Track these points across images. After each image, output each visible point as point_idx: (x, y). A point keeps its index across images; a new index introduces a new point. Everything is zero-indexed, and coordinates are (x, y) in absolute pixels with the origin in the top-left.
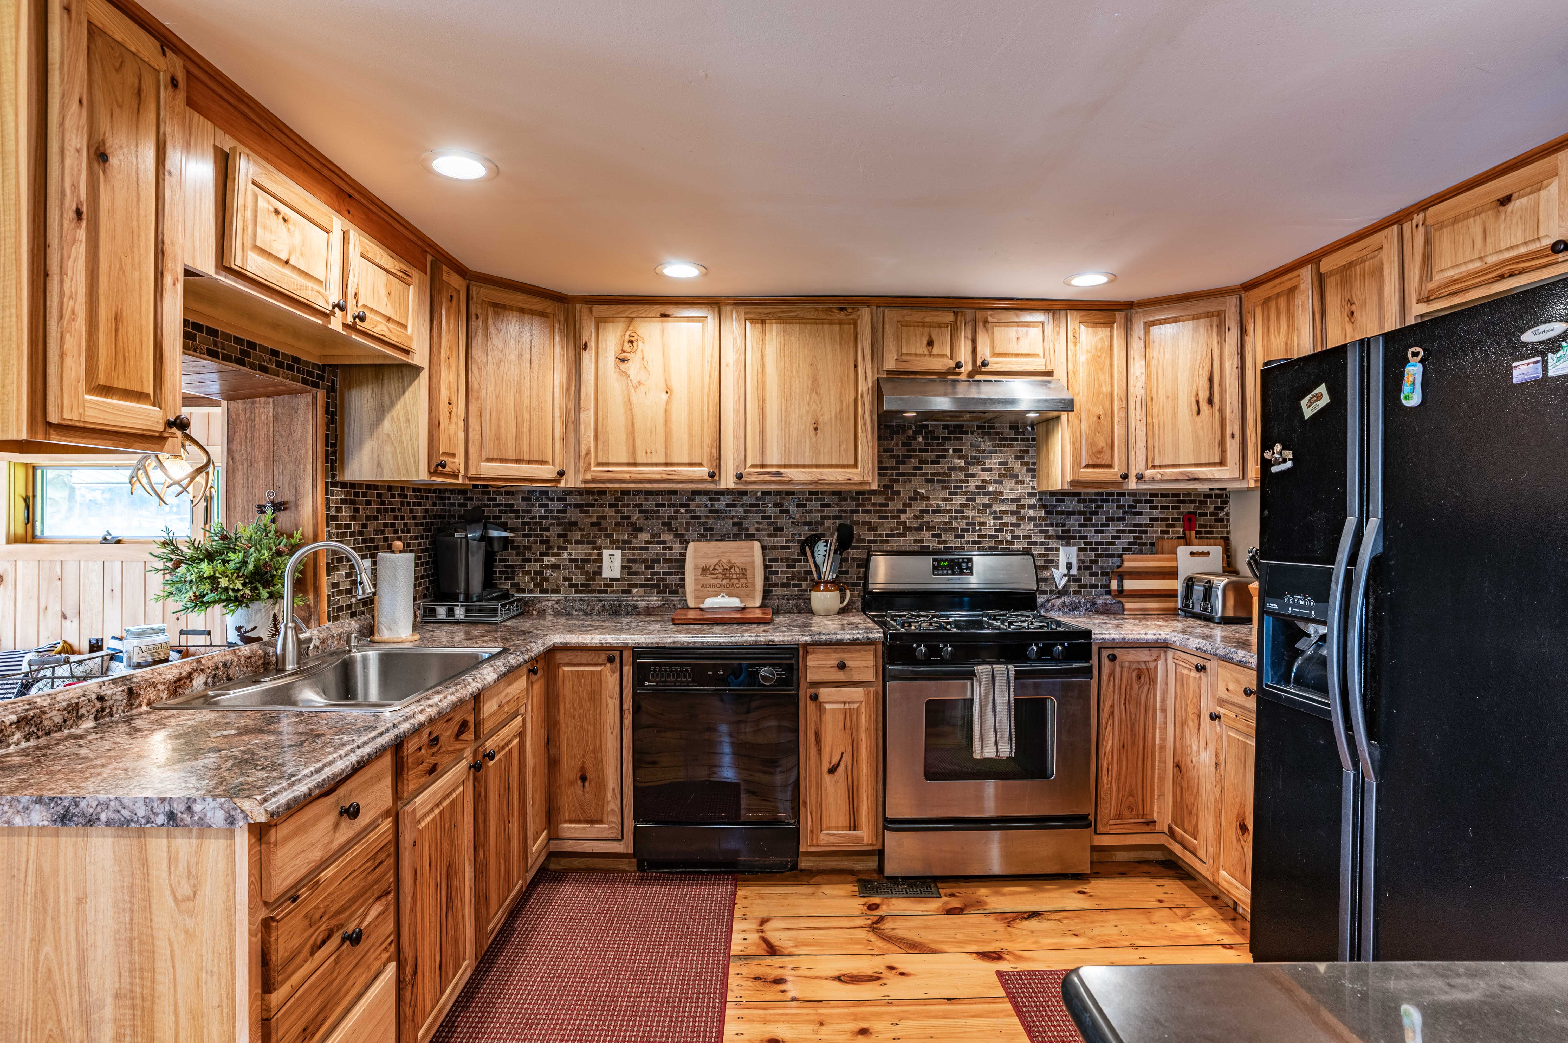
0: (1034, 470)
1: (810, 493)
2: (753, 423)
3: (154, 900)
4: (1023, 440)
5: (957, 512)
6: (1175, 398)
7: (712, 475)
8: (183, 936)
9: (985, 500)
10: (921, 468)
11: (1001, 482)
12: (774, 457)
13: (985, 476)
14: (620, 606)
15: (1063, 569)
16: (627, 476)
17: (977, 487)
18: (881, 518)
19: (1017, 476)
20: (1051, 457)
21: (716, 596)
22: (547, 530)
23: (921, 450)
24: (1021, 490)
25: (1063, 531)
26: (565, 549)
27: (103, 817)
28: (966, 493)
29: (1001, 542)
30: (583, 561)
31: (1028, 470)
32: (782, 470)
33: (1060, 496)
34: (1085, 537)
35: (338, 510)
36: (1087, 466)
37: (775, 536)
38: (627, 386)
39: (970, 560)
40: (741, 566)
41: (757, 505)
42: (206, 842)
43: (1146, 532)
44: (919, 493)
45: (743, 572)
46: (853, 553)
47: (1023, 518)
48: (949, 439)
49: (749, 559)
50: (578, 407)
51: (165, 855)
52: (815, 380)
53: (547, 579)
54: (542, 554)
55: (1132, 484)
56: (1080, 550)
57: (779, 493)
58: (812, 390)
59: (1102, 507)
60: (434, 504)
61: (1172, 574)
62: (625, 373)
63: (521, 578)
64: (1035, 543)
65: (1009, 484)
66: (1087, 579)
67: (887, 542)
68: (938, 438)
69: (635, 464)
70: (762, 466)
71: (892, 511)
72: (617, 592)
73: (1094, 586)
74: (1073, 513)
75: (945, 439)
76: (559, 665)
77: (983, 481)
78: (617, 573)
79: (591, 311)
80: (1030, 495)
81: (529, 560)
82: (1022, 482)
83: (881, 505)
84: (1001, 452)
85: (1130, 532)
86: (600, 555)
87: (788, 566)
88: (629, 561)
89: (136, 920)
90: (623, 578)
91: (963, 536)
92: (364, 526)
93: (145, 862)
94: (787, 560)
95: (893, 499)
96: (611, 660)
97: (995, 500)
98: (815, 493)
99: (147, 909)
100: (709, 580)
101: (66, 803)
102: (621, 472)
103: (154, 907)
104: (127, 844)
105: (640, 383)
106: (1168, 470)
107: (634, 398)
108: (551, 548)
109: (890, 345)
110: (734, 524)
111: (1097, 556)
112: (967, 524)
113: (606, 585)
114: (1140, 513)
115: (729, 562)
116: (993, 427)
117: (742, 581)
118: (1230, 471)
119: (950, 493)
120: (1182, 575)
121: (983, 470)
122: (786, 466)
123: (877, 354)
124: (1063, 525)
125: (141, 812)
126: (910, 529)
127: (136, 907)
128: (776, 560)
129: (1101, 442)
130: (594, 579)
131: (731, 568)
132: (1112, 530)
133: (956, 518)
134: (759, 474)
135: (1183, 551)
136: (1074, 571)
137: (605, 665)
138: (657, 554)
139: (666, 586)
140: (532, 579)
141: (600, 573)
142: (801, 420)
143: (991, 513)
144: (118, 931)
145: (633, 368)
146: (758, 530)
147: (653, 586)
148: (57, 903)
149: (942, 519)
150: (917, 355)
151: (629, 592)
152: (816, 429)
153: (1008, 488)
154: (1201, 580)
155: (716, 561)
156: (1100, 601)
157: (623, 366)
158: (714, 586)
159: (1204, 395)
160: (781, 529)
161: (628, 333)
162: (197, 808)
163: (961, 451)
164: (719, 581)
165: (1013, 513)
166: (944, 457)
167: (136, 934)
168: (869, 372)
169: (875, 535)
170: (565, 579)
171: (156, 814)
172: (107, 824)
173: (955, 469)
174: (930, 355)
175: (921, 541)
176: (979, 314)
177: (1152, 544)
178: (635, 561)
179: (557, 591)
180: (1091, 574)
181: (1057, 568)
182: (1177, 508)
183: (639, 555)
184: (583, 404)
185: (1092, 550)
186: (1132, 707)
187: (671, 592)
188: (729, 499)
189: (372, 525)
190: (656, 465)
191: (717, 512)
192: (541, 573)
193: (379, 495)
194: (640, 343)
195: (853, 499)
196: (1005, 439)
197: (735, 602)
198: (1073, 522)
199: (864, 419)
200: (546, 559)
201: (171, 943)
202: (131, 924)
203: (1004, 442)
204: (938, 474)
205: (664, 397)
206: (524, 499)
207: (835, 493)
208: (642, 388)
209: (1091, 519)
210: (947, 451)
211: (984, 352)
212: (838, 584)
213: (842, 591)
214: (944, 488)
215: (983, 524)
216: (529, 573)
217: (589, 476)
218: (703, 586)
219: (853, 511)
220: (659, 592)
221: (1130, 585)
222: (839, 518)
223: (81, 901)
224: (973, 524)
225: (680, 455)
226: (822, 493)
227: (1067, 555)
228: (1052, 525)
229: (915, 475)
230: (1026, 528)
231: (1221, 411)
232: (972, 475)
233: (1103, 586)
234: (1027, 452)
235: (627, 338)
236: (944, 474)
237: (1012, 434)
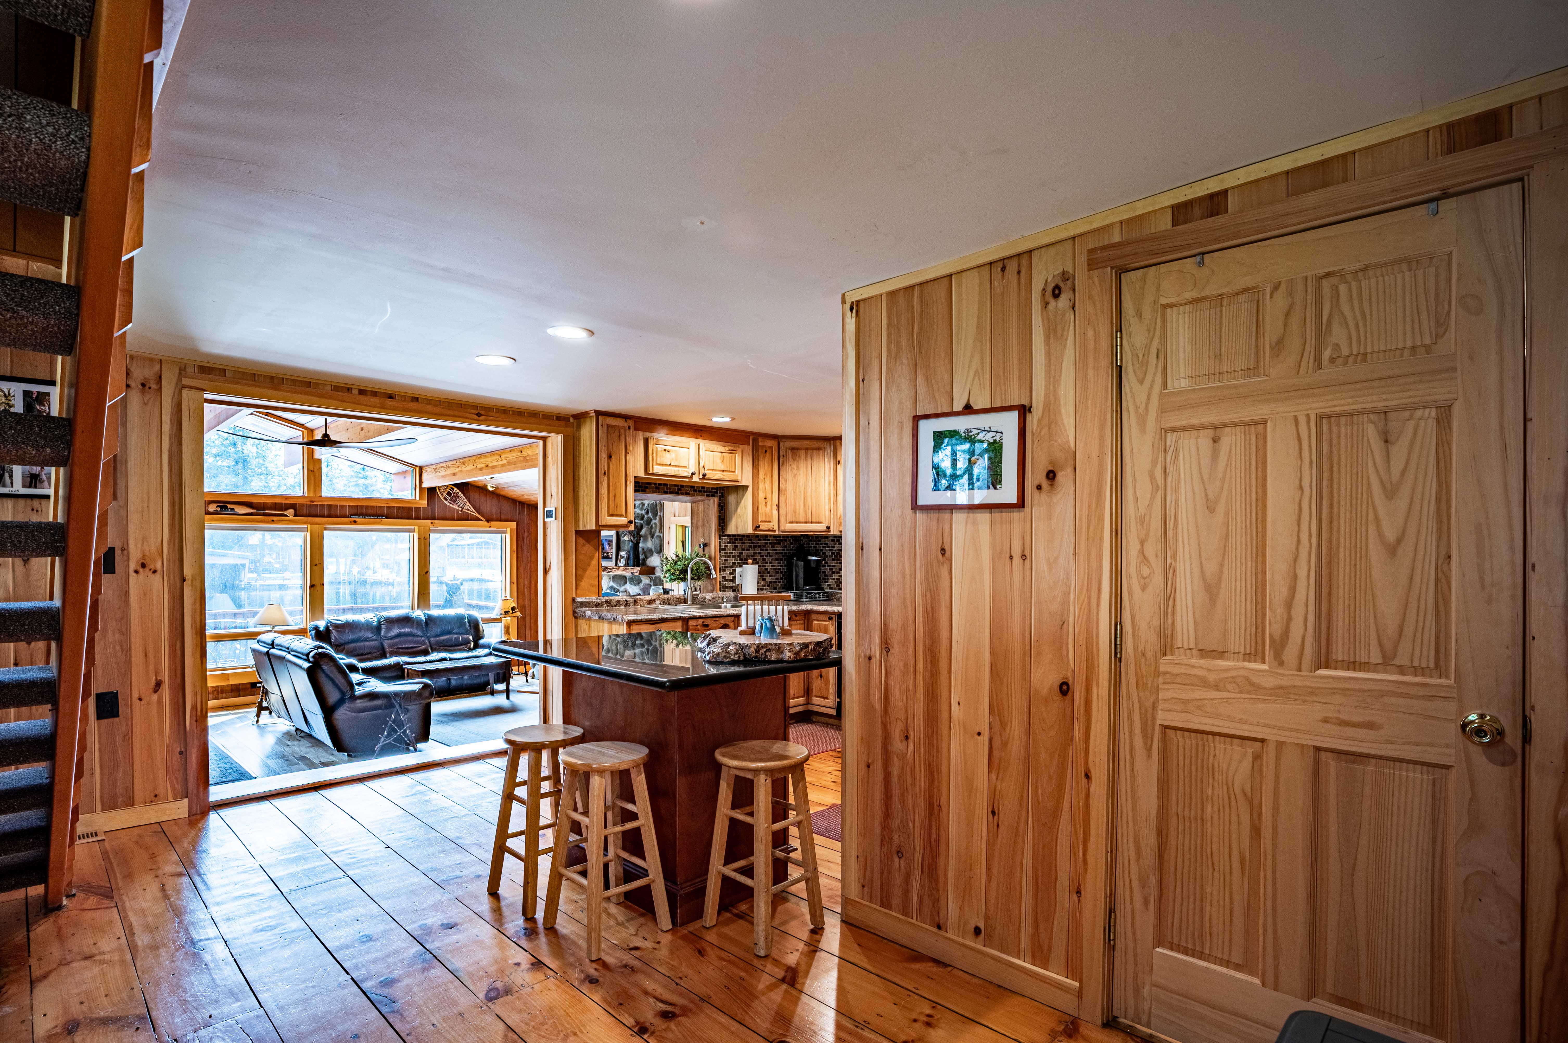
35: (726, 546)
60: (791, 544)
63: (831, 582)
76: (813, 620)
92: (741, 553)
96: (831, 619)
137: (829, 621)
140: (836, 582)
189: (745, 553)
193: (750, 540)
216: (833, 579)
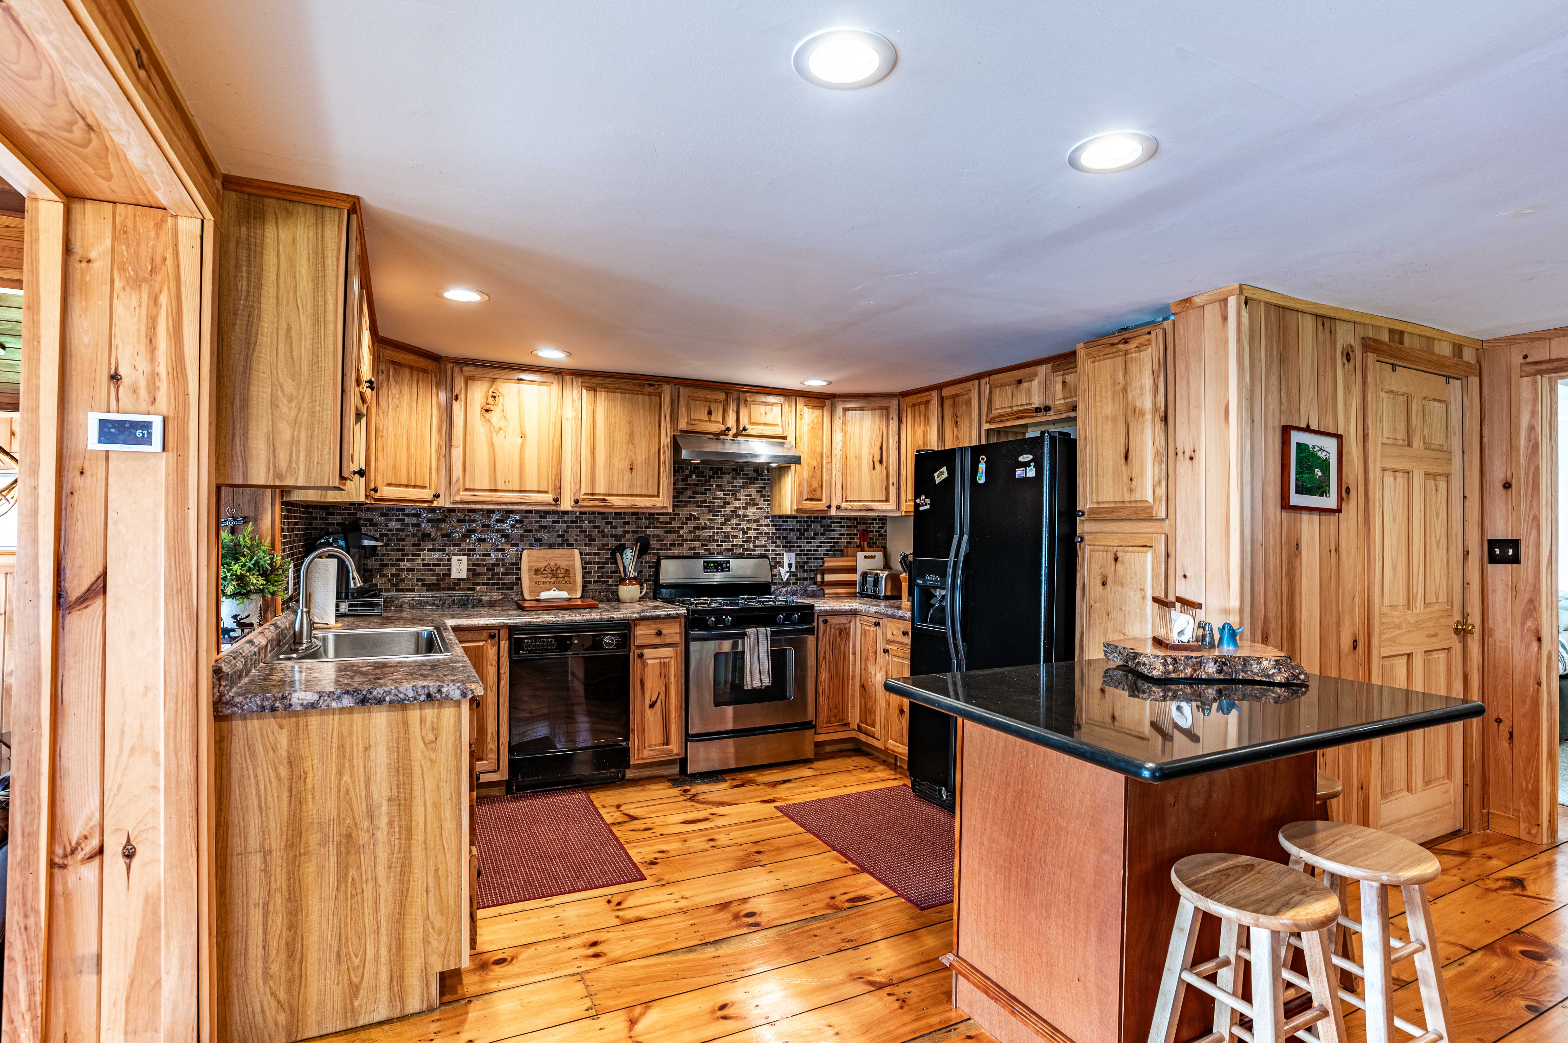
0: (768, 500)
1: (616, 514)
2: (586, 463)
3: (412, 745)
4: (761, 479)
5: (718, 528)
6: (860, 459)
7: (556, 500)
8: (429, 763)
9: (736, 520)
10: (694, 498)
11: (747, 508)
12: (601, 488)
13: (737, 504)
14: (467, 600)
15: (786, 568)
16: (489, 499)
17: (732, 511)
18: (666, 532)
19: (757, 504)
20: (783, 492)
21: (549, 590)
22: (403, 540)
23: (694, 485)
24: (760, 514)
25: (787, 542)
26: (419, 555)
27: (388, 699)
28: (724, 515)
29: (747, 550)
30: (434, 565)
31: (765, 500)
32: (606, 498)
33: (785, 518)
34: (800, 546)
36: (807, 500)
37: (590, 545)
38: (491, 431)
39: (728, 562)
40: (565, 568)
41: (576, 522)
42: (443, 710)
43: (837, 543)
44: (692, 515)
45: (567, 572)
46: (647, 558)
47: (761, 533)
48: (713, 477)
49: (571, 563)
50: (449, 445)
51: (418, 719)
52: (631, 435)
53: (402, 581)
54: (398, 560)
55: (833, 512)
56: (797, 555)
57: (593, 513)
58: (629, 441)
59: (811, 526)
61: (853, 570)
62: (489, 420)
63: (379, 580)
64: (768, 550)
65: (752, 509)
66: (801, 575)
67: (670, 549)
68: (706, 477)
69: (495, 491)
70: (592, 494)
71: (674, 528)
72: (463, 589)
73: (806, 579)
74: (793, 530)
75: (711, 477)
77: (736, 507)
78: (464, 575)
79: (462, 371)
80: (766, 517)
81: (387, 565)
82: (761, 508)
83: (666, 523)
84: (748, 487)
85: (828, 543)
86: (449, 560)
87: (599, 568)
88: (474, 565)
89: (401, 757)
90: (468, 579)
91: (721, 546)
93: (406, 724)
94: (598, 563)
95: (674, 519)
96: (492, 637)
97: (743, 520)
98: (620, 514)
99: (408, 750)
100: (541, 578)
101: (364, 693)
102: (484, 496)
103: (412, 748)
104: (397, 715)
105: (500, 429)
106: (855, 504)
107: (495, 440)
108: (407, 555)
109: (683, 412)
110: (559, 536)
111: (807, 559)
112: (725, 537)
113: (455, 584)
114: (834, 530)
115: (556, 565)
116: (742, 470)
117: (566, 579)
118: (891, 505)
119: (714, 515)
120: (860, 570)
121: (736, 499)
122: (609, 495)
123: (675, 418)
124: (787, 538)
125: (411, 694)
126: (686, 540)
127: (400, 750)
128: (590, 563)
129: (815, 484)
130: (443, 580)
131: (557, 569)
132: (817, 541)
133: (717, 533)
134: (590, 500)
135: (860, 555)
136: (793, 569)
137: (486, 641)
138: (497, 559)
139: (504, 584)
140: (389, 580)
141: (450, 575)
142: (620, 463)
143: (740, 529)
144: (390, 764)
145: (495, 417)
146: (576, 540)
147: (493, 584)
148: (352, 751)
149: (707, 533)
150: (700, 420)
151: (474, 589)
152: (631, 469)
153: (751, 512)
154: (871, 574)
155: (545, 564)
156: (809, 589)
157: (487, 415)
158: (545, 583)
159: (877, 458)
160: (594, 540)
161: (492, 390)
162: (444, 690)
163: (721, 486)
164: (548, 579)
165: (755, 529)
166: (710, 490)
167: (401, 764)
168: (669, 430)
169: (662, 545)
170: (418, 580)
171: (420, 695)
172: (390, 702)
173: (717, 498)
174: (710, 421)
175: (694, 549)
176: (742, 395)
177: (841, 551)
178: (478, 565)
179: (412, 590)
180: (804, 571)
181: (783, 567)
182: (856, 527)
183: (482, 560)
184: (454, 443)
185: (804, 555)
186: (836, 652)
187: (508, 589)
188: (555, 517)
190: (512, 491)
191: (545, 527)
192: (397, 575)
194: (501, 398)
195: (646, 518)
196: (750, 479)
197: (564, 594)
198: (793, 536)
199: (665, 463)
200: (401, 564)
201: (422, 767)
202: (398, 759)
203: (749, 480)
204: (705, 502)
205: (520, 440)
206: (382, 515)
207: (633, 514)
208: (502, 433)
209: (804, 534)
210: (712, 485)
211: (744, 421)
212: (638, 580)
213: (641, 586)
214: (710, 511)
215: (735, 537)
216: (386, 575)
217: (458, 498)
218: (536, 583)
219: (647, 527)
220: (497, 589)
221: (829, 577)
222: (636, 532)
223: (367, 749)
224: (729, 537)
225: (531, 484)
226: (624, 514)
227: (789, 558)
228: (779, 538)
229: (690, 502)
230: (763, 540)
231: (887, 468)
232: (728, 503)
233: (811, 579)
234: (764, 488)
235: (490, 394)
236: (710, 502)
237: (755, 475)
